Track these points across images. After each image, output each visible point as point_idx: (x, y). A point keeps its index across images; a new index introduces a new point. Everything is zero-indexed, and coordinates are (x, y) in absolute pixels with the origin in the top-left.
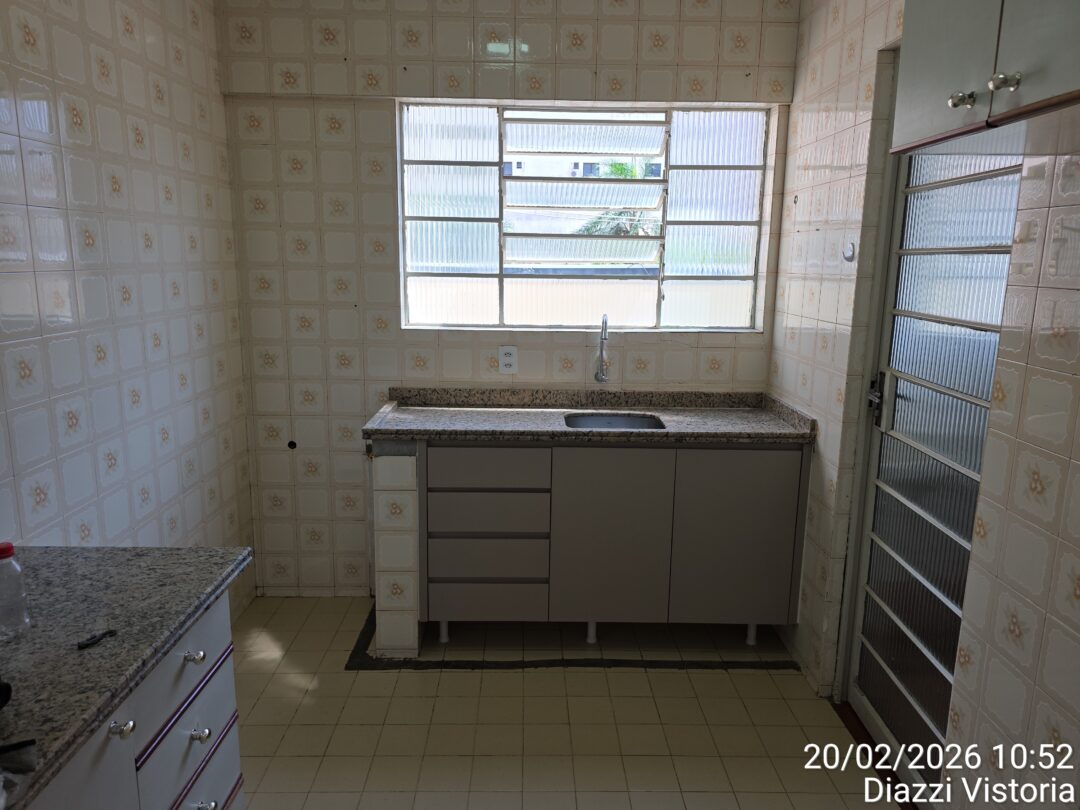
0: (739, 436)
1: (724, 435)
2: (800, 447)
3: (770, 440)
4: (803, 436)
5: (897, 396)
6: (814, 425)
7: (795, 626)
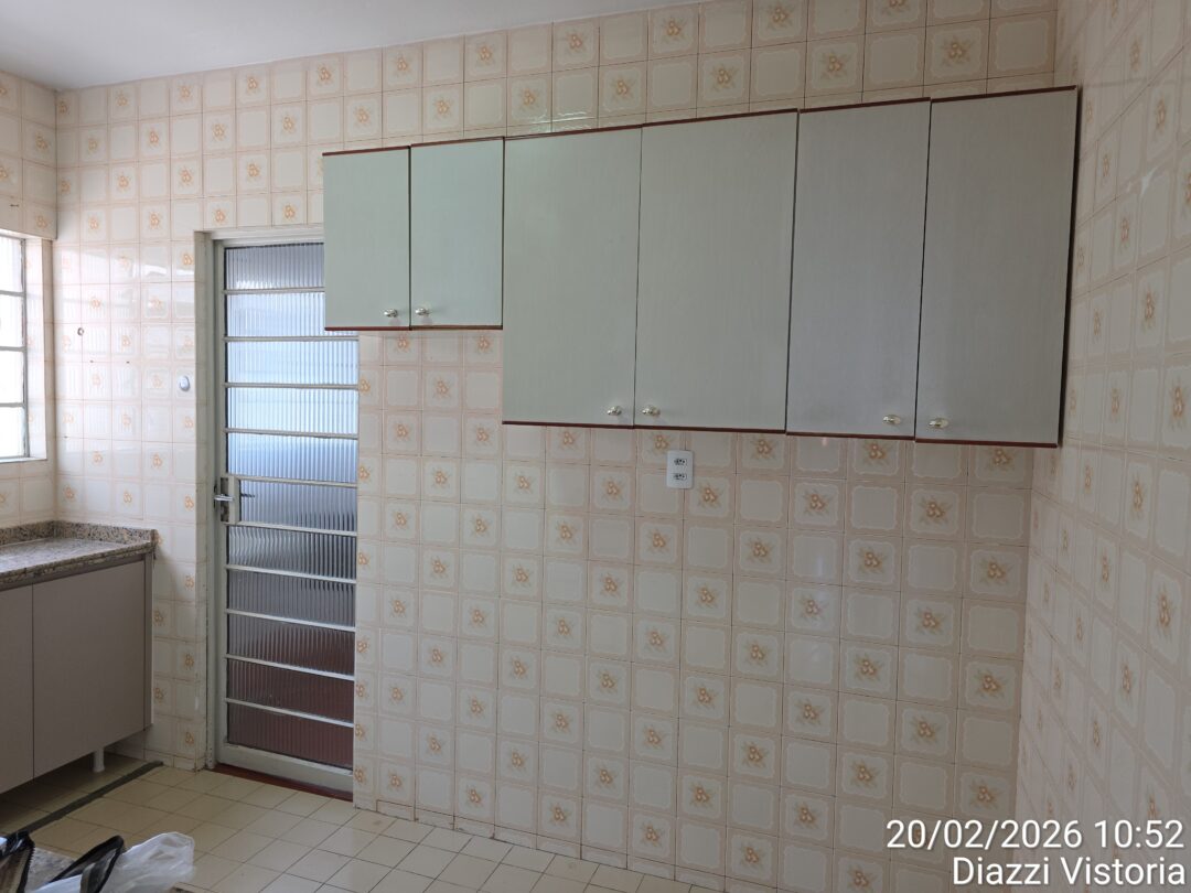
0: (94, 557)
1: (81, 560)
2: (142, 557)
3: (121, 556)
4: (146, 546)
5: (241, 495)
6: (154, 534)
7: (151, 725)
